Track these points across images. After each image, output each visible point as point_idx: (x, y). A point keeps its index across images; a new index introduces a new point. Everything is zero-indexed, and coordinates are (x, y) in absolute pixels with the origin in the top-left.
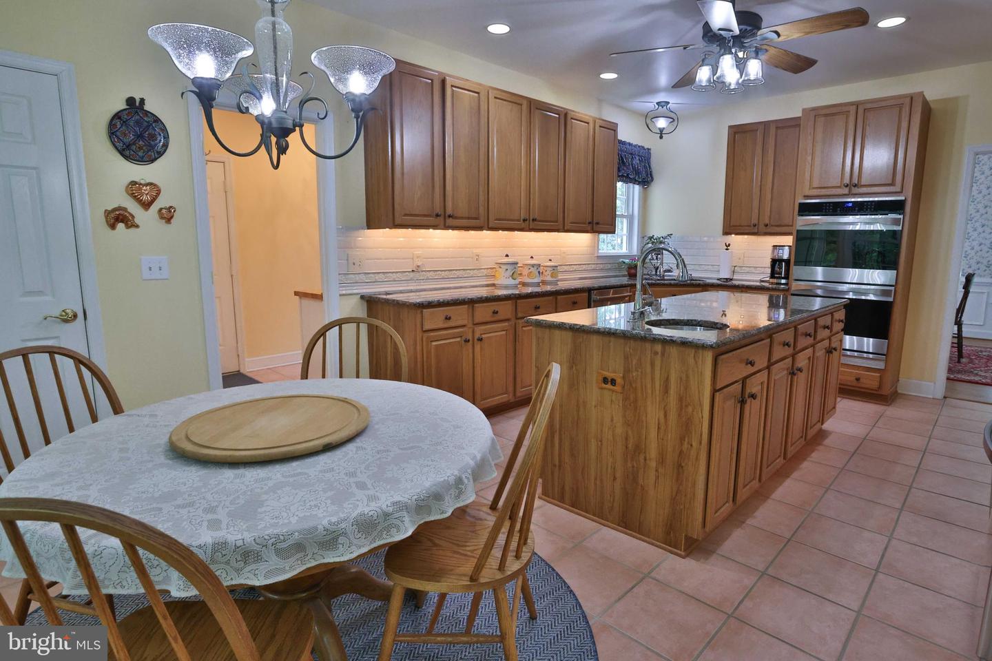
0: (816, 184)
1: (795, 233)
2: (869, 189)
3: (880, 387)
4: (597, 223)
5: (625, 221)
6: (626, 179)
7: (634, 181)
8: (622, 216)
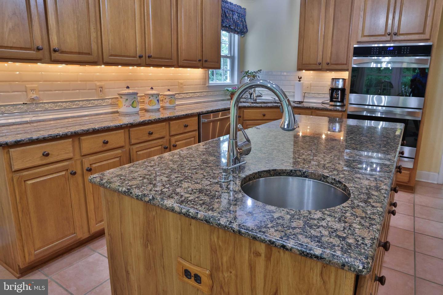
0: (366, 33)
1: (350, 69)
2: (406, 36)
3: (409, 181)
4: (206, 61)
5: (228, 61)
6: (228, 29)
7: (235, 31)
8: (226, 57)
